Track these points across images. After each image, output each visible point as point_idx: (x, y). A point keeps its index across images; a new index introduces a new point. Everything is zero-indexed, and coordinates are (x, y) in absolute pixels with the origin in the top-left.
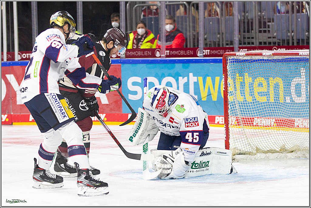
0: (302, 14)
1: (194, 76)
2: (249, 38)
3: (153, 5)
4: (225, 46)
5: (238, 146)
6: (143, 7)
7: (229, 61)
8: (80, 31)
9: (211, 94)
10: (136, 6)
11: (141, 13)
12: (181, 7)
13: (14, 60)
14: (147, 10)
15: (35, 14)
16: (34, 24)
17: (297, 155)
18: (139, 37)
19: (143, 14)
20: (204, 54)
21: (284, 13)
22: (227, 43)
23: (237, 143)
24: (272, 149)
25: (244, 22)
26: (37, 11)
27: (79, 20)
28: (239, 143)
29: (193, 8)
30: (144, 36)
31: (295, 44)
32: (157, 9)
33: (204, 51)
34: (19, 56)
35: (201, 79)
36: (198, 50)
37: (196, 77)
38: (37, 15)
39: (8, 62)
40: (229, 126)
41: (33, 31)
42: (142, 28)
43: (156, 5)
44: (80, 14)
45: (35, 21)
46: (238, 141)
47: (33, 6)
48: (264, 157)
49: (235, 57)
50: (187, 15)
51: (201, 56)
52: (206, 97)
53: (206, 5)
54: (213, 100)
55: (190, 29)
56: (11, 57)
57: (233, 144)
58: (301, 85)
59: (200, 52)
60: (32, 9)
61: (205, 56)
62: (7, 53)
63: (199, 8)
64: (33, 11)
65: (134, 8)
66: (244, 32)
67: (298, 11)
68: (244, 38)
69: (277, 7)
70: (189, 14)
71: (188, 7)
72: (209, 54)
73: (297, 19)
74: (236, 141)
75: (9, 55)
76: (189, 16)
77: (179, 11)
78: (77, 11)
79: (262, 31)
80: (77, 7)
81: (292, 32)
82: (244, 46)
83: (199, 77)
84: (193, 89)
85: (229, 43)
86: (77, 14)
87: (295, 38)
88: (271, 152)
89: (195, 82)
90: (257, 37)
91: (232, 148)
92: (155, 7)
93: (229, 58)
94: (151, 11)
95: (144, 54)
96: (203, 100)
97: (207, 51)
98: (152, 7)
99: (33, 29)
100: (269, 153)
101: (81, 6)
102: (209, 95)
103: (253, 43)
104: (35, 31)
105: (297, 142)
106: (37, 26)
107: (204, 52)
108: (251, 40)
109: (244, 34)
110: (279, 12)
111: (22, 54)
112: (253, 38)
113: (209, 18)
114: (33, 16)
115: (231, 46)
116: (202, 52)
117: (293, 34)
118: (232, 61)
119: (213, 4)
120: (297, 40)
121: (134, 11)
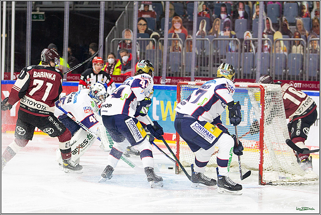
0: (249, 53)
1: (157, 100)
2: (204, 71)
3: (127, 40)
4: (184, 76)
5: (186, 160)
6: (120, 41)
7: (182, 89)
8: (66, 58)
9: (170, 116)
10: (113, 40)
11: (118, 46)
12: (151, 42)
13: (10, 79)
14: (122, 44)
15: (29, 42)
16: (28, 50)
17: (235, 170)
18: (110, 66)
19: (119, 46)
20: (166, 82)
21: (234, 52)
22: (187, 74)
23: (186, 158)
24: (214, 163)
25: (201, 58)
26: (31, 40)
27: (65, 49)
28: (188, 157)
29: (160, 43)
30: (114, 64)
31: (242, 78)
32: (131, 43)
33: (166, 79)
34: (14, 76)
35: (162, 102)
36: (162, 79)
37: (158, 101)
38: (31, 43)
39: (5, 80)
40: (180, 143)
41: (26, 56)
42: (112, 58)
43: (130, 40)
44: (66, 44)
45: (29, 48)
46: (187, 155)
47: (28, 35)
48: (207, 170)
49: (187, 86)
50: (155, 49)
51: (163, 84)
52: (166, 118)
53: (171, 42)
54: (171, 121)
55: (156, 61)
56: (7, 77)
57: (183, 158)
58: (243, 111)
59: (163, 80)
60: (27, 38)
61: (166, 84)
62: (5, 73)
63: (164, 44)
64: (28, 39)
65: (112, 41)
66: (201, 65)
67: (246, 51)
68: (201, 71)
69: (229, 46)
70: (157, 48)
71: (156, 42)
72: (170, 82)
73: (245, 57)
74: (185, 156)
75: (6, 75)
76: (156, 50)
77: (148, 45)
78: (64, 42)
79: (216, 66)
80: (64, 38)
81: (240, 67)
82: (200, 77)
83: (161, 101)
84: (155, 111)
85: (188, 74)
86: (64, 44)
87: (242, 73)
88: (213, 166)
89: (157, 105)
90: (211, 70)
91: (182, 161)
92: (129, 42)
93: (183, 86)
94: (126, 44)
95: (116, 79)
96: (163, 120)
97: (168, 79)
98: (126, 41)
99: (27, 54)
100: (212, 167)
101: (67, 37)
102: (169, 116)
103: (207, 75)
104: (28, 56)
105: (235, 159)
106: (30, 52)
107: (166, 81)
108: (205, 73)
109: (201, 67)
110: (230, 50)
111: (17, 75)
112: (207, 71)
113: (173, 52)
114: (27, 44)
115: (190, 77)
116: (165, 81)
117: (241, 69)
118: (185, 88)
119: (177, 41)
120: (244, 74)
121: (111, 44)
